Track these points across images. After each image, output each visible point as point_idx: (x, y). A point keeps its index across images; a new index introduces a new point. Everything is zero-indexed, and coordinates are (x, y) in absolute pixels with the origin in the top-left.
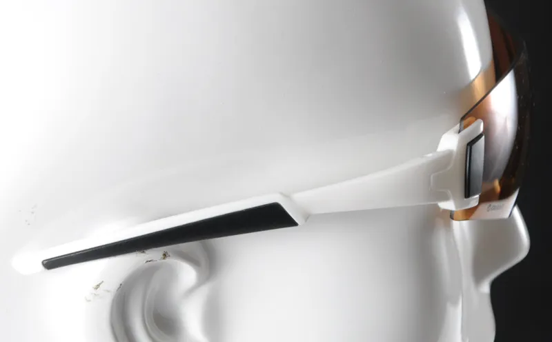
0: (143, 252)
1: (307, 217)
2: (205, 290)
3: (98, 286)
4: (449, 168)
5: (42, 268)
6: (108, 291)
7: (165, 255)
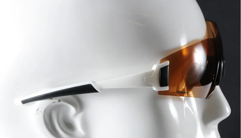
0: (51, 99)
1: (101, 89)
2: (80, 115)
3: (37, 110)
4: (152, 75)
5: (21, 103)
6: (41, 112)
7: (59, 101)
